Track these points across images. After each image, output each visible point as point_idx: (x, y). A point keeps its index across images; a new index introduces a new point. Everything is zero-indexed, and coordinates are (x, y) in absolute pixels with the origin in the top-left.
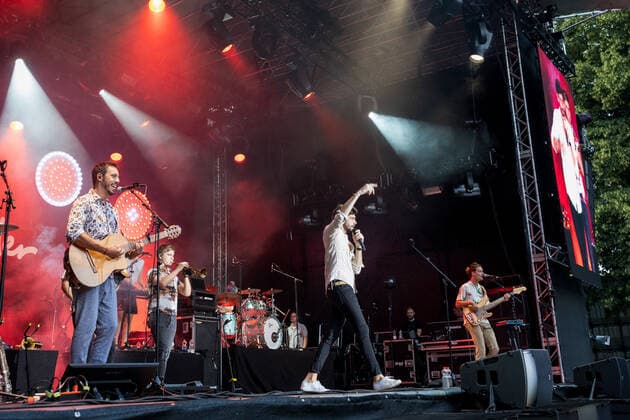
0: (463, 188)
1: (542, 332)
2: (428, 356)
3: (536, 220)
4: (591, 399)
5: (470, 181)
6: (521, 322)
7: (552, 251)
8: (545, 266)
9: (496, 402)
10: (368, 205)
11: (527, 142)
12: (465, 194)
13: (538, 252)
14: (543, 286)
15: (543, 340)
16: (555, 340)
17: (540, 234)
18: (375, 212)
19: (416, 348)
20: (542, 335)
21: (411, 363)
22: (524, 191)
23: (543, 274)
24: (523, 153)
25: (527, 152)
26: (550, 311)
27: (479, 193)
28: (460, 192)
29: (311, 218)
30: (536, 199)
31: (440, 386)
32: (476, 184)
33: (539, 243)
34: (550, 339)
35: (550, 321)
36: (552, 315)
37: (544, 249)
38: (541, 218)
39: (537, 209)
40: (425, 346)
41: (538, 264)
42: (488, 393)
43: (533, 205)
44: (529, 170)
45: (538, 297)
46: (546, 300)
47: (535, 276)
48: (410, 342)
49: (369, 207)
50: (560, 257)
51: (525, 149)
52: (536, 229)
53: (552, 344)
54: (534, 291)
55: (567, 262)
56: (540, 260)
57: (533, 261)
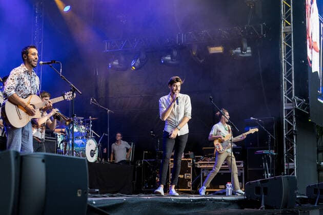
0: (238, 50)
1: (285, 158)
2: (202, 172)
3: (290, 78)
4: (316, 205)
5: (245, 45)
6: (273, 152)
7: (299, 102)
8: (292, 112)
9: (265, 205)
10: (166, 56)
11: (289, 20)
12: (241, 55)
13: (289, 102)
14: (289, 126)
15: (285, 164)
16: (294, 165)
17: (292, 89)
18: (170, 62)
19: (194, 165)
20: (285, 161)
21: (189, 176)
22: (283, 57)
23: (290, 118)
24: (286, 28)
25: (288, 27)
26: (292, 145)
27: (250, 55)
28: (237, 53)
29: (119, 62)
30: (291, 63)
31: (224, 194)
32: (249, 48)
33: (290, 95)
34: (290, 164)
35: (292, 152)
36: (293, 148)
37: (294, 100)
38: (293, 78)
39: (291, 70)
40: (201, 164)
41: (288, 111)
42: (261, 199)
43: (288, 67)
44: (289, 42)
45: (285, 134)
46: (290, 136)
47: (285, 119)
48: (190, 161)
49: (166, 58)
50: (304, 106)
51: (287, 25)
52: (289, 85)
53: (290, 167)
54: (283, 129)
55: (308, 110)
56: (289, 108)
57: (284, 108)
